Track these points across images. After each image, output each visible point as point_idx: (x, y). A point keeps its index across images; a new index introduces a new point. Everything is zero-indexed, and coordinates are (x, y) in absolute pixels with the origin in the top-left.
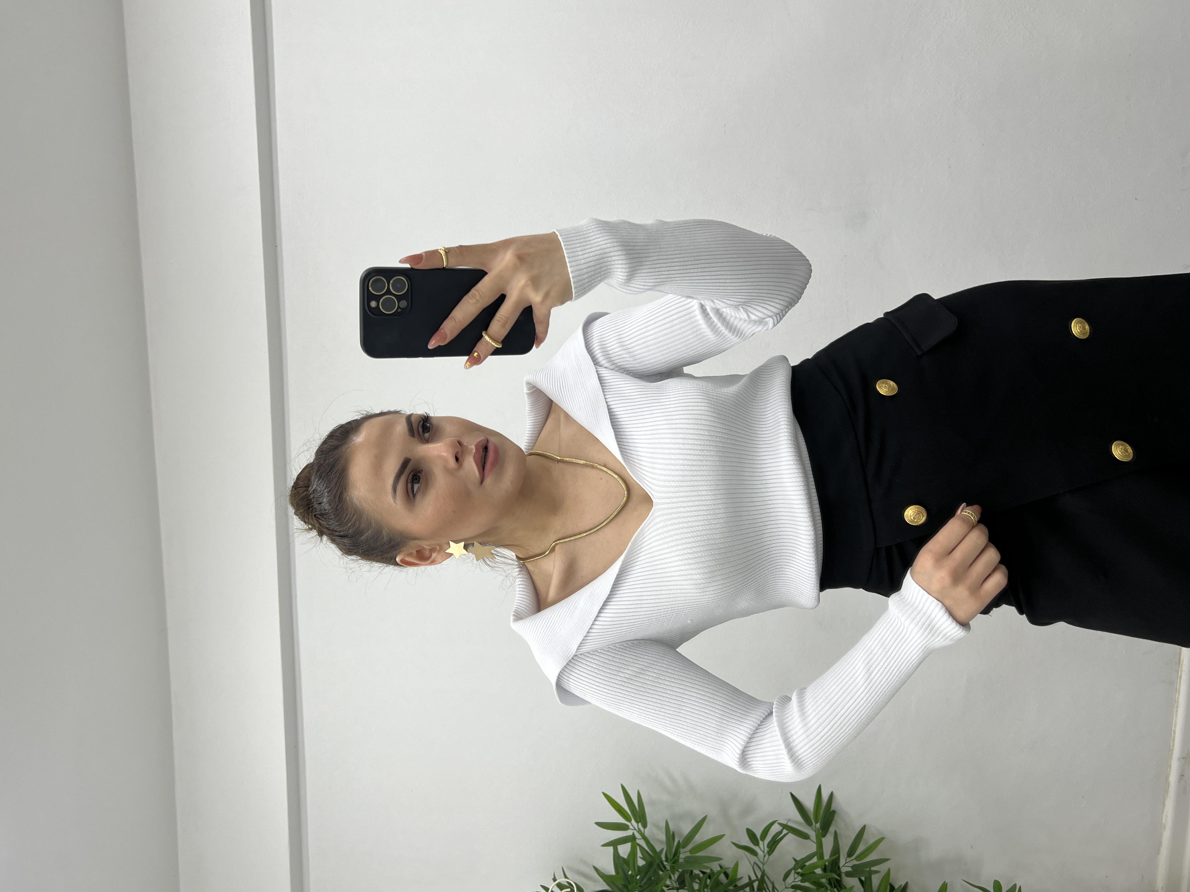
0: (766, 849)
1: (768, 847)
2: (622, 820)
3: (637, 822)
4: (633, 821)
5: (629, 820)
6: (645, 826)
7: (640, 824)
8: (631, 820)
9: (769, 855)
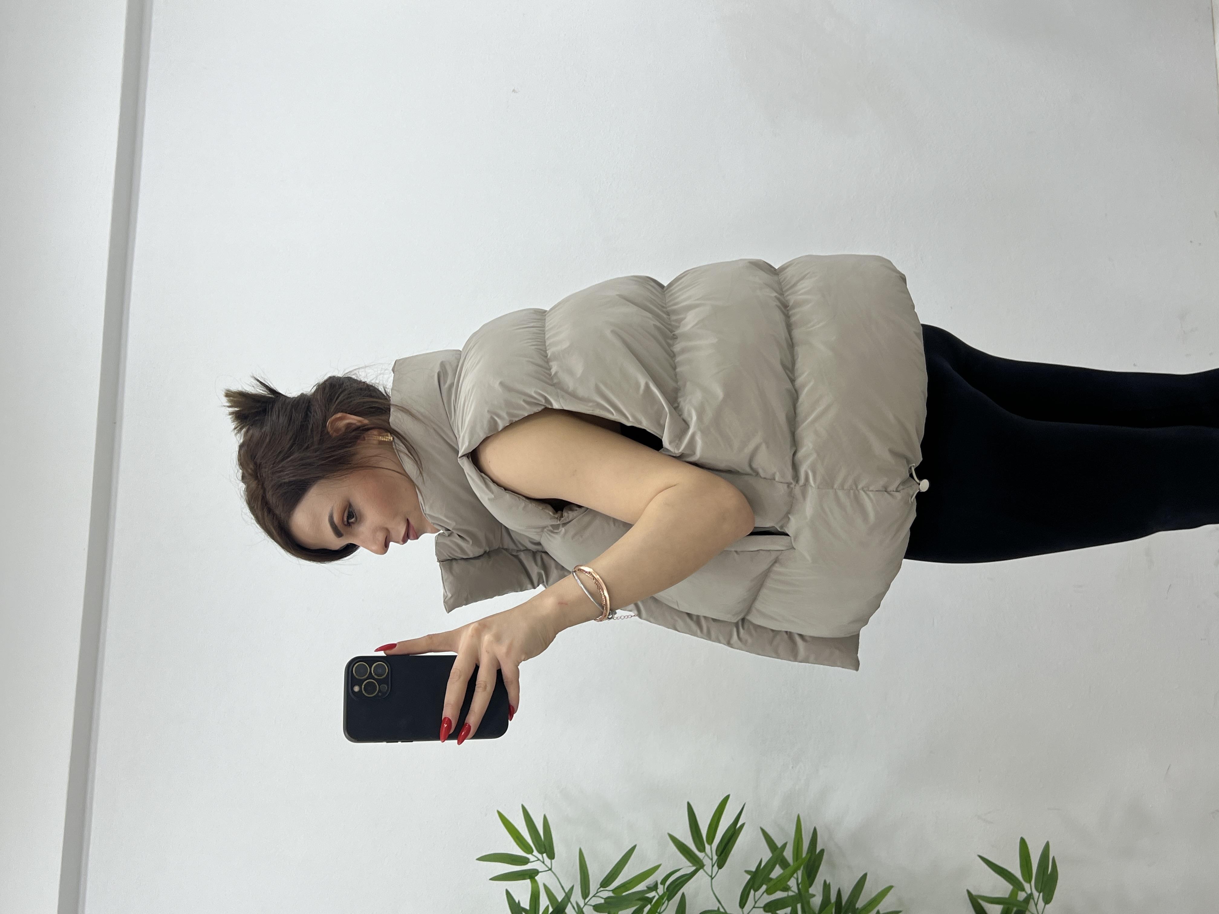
0: (715, 858)
1: (716, 854)
2: (518, 852)
3: (541, 853)
4: (535, 853)
5: (529, 851)
6: (552, 856)
7: (545, 855)
8: (533, 851)
9: (720, 866)
